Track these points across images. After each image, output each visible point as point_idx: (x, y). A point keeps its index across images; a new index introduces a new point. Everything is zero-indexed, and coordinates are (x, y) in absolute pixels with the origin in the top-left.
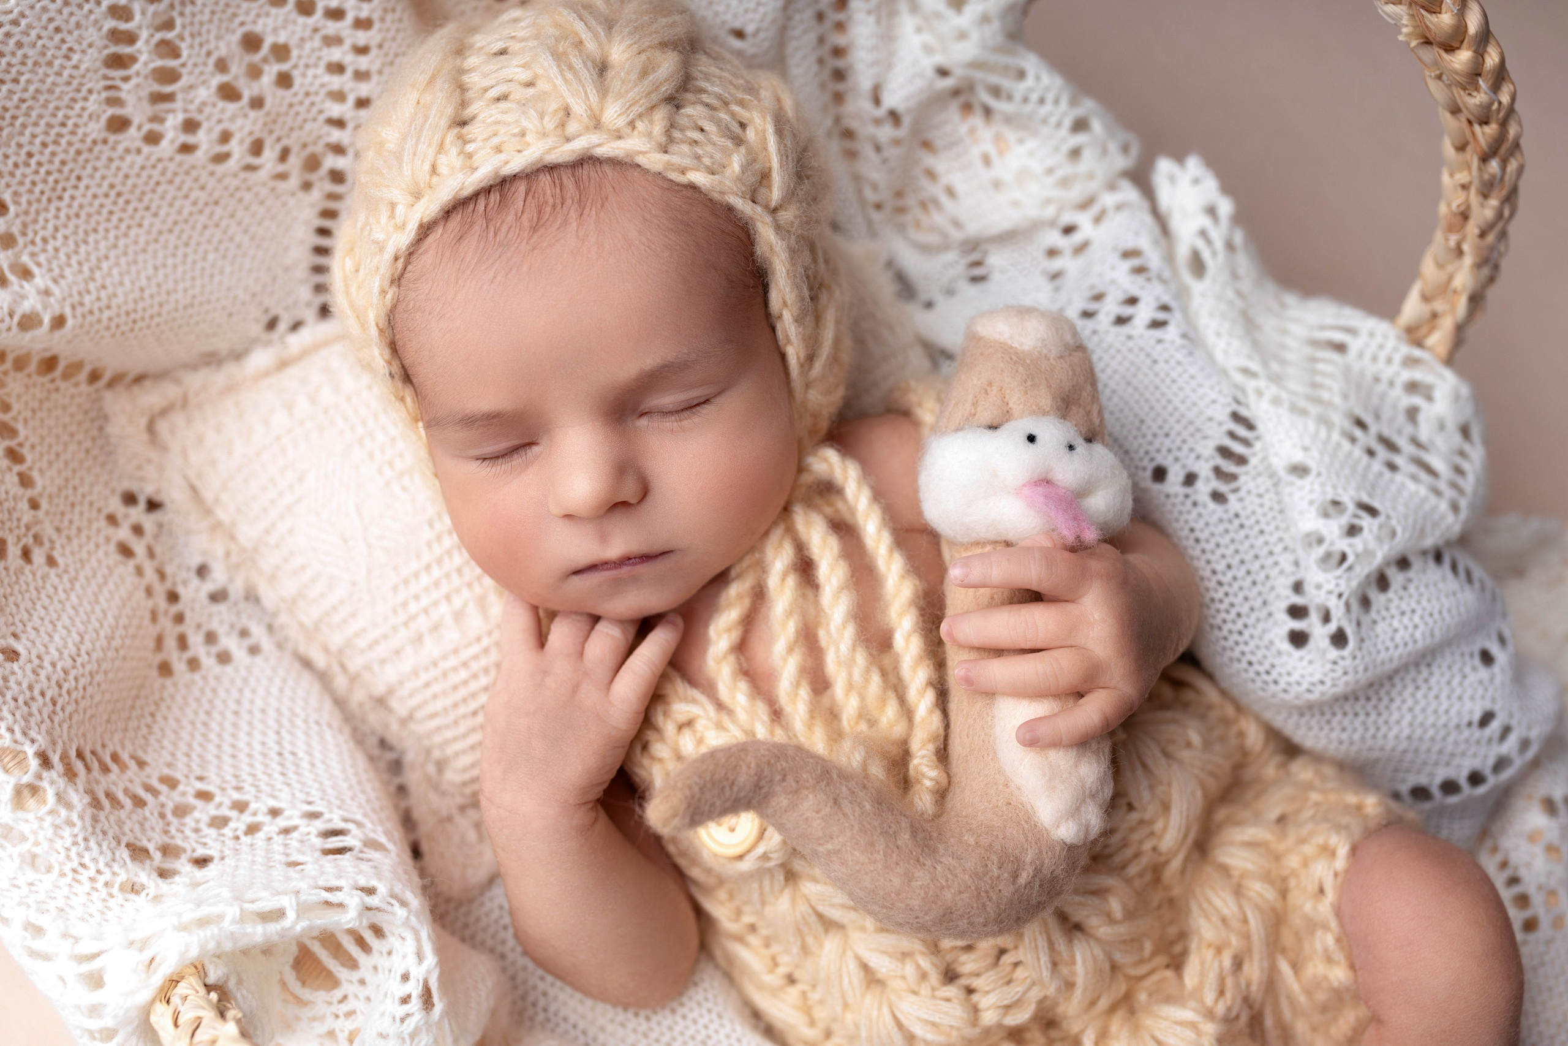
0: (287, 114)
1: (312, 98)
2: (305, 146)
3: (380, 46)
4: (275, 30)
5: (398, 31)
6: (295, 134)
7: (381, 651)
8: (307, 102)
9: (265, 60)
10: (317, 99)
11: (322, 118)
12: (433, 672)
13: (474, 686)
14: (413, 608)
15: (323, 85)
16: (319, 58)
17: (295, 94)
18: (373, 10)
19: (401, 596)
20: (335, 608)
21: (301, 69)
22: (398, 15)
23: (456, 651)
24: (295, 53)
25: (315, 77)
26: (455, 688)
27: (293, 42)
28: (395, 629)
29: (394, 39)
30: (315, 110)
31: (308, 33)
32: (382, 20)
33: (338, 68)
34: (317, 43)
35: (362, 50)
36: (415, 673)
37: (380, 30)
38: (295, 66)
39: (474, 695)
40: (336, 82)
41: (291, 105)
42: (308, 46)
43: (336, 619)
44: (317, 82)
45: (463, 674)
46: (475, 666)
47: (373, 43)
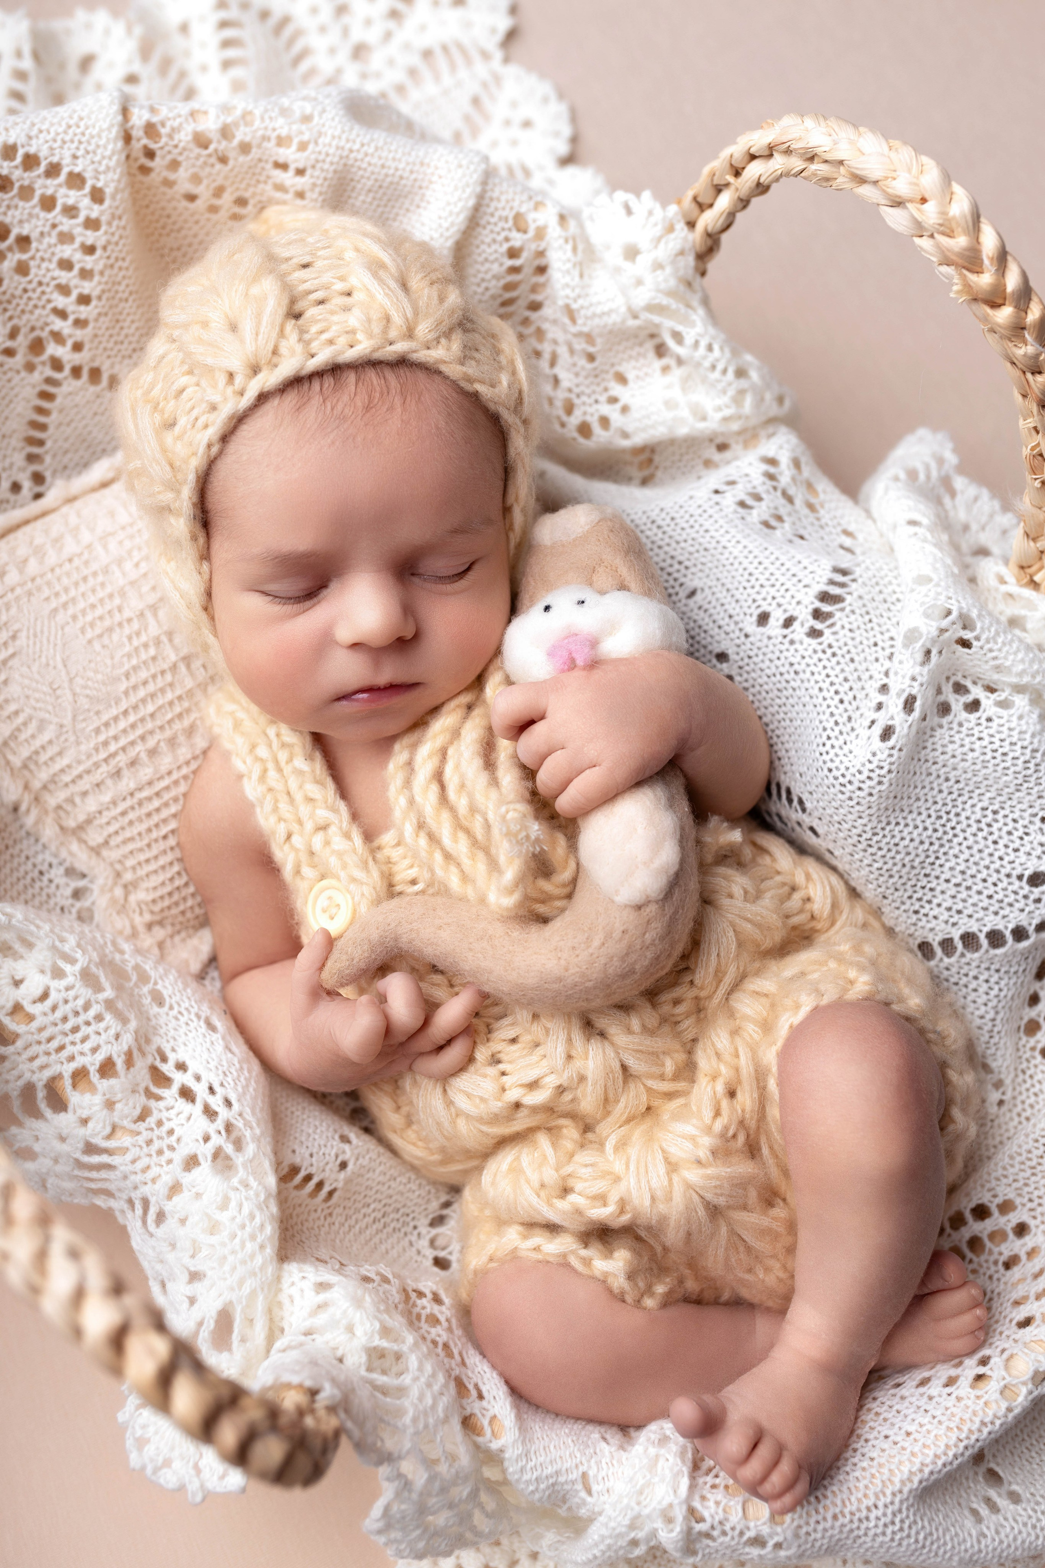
0: (21, 297)
1: (44, 288)
2: (33, 329)
3: (105, 248)
4: (21, 222)
5: (121, 237)
6: (25, 317)
7: (85, 784)
8: (39, 290)
9: (10, 249)
10: (48, 290)
11: (50, 306)
12: (129, 802)
13: (165, 813)
14: (113, 747)
15: (54, 279)
16: (53, 254)
17: (30, 282)
18: (102, 213)
19: (102, 738)
20: (43, 747)
21: (37, 262)
22: (123, 223)
23: (150, 783)
24: (34, 245)
25: (48, 270)
26: (149, 815)
27: (34, 236)
28: (97, 765)
29: (117, 244)
30: (45, 298)
31: (47, 229)
32: (109, 224)
33: (66, 265)
34: (53, 240)
35: (90, 250)
36: (114, 803)
37: (106, 233)
38: (33, 258)
39: (165, 821)
40: (64, 277)
41: (25, 291)
42: (46, 240)
43: (43, 757)
44: (49, 275)
45: (156, 803)
46: (166, 796)
47: (99, 244)
